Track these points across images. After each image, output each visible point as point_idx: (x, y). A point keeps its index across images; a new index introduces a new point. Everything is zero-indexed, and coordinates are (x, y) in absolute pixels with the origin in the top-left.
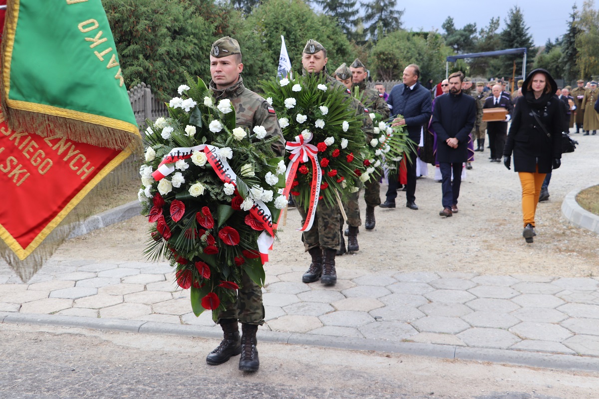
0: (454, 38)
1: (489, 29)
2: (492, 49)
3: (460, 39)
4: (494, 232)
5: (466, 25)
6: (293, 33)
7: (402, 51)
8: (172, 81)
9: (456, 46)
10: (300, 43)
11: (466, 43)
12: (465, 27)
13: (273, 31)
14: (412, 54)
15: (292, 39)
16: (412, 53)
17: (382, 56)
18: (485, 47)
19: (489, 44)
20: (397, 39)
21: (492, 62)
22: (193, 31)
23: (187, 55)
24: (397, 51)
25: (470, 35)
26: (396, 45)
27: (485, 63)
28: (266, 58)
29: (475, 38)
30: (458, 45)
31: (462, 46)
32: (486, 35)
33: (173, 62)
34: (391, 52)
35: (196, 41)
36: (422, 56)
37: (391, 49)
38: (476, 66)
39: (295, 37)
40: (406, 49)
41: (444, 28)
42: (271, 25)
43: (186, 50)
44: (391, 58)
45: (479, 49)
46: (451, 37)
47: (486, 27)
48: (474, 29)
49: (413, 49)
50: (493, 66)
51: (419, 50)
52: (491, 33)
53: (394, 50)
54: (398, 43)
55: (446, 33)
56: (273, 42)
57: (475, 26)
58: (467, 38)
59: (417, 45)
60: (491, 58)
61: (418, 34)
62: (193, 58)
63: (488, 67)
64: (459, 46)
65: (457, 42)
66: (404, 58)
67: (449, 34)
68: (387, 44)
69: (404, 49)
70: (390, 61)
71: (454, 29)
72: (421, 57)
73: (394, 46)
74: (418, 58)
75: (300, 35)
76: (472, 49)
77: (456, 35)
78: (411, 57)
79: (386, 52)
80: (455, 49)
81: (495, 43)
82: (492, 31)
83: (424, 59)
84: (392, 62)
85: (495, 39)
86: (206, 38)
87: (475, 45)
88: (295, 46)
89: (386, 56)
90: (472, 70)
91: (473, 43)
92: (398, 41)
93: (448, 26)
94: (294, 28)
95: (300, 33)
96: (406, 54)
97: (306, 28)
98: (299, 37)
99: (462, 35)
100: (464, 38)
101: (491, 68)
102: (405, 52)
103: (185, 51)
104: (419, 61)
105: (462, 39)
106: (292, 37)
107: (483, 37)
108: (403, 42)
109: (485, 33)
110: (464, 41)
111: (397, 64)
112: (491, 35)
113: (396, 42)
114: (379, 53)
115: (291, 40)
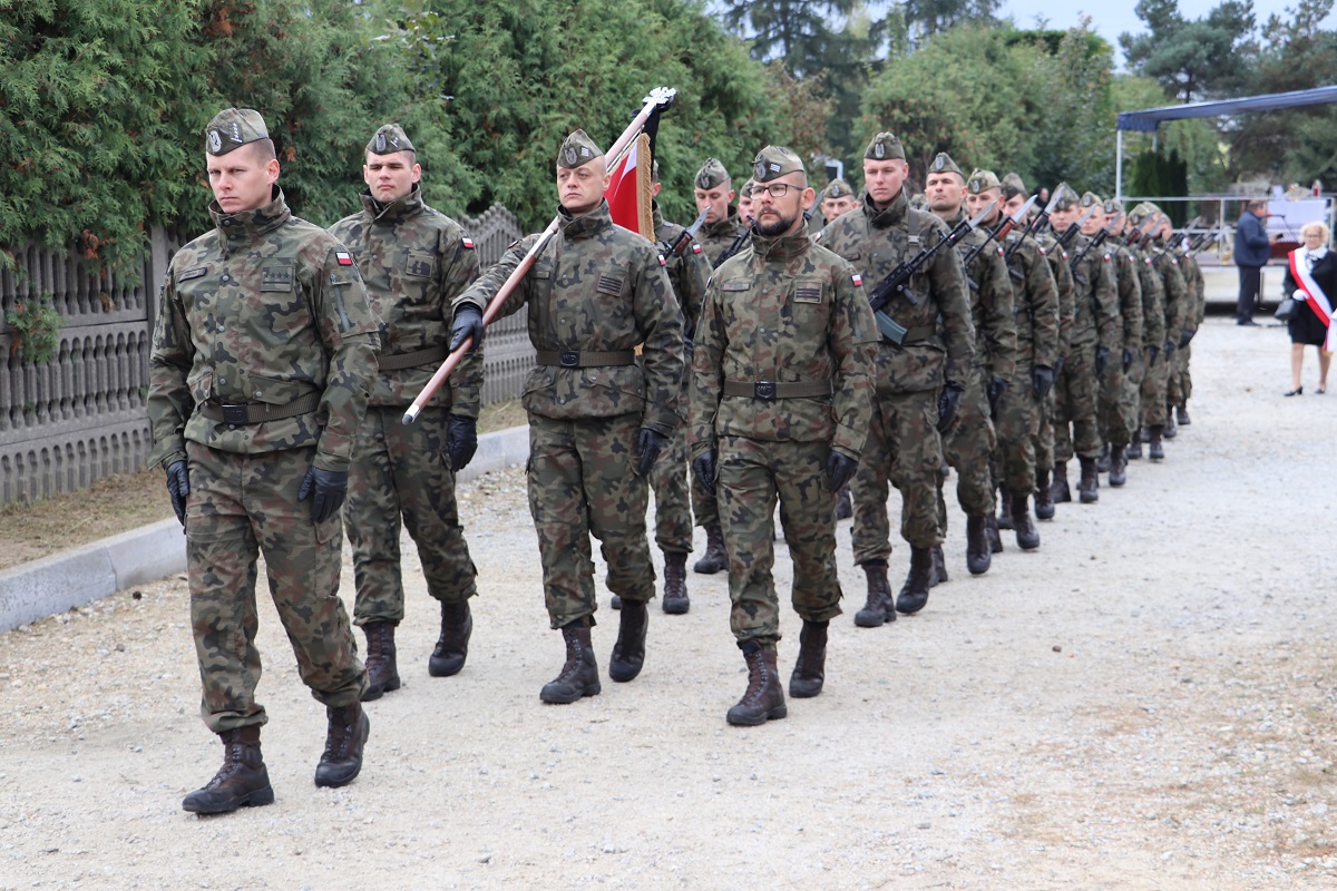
0: (1178, 48)
1: (1298, 18)
2: (1306, 83)
3: (1196, 51)
4: (1076, 762)
5: (1217, 6)
6: (535, 36)
7: (969, 96)
8: (17, 199)
9: (1183, 77)
10: (561, 69)
11: (1217, 64)
12: (1215, 12)
13: (463, 29)
14: (1001, 106)
15: (533, 55)
16: (1002, 100)
17: (896, 113)
18: (1283, 79)
19: (1297, 67)
20: (954, 56)
21: (1308, 127)
22: (105, 23)
23: (81, 107)
24: (949, 94)
25: (1233, 36)
26: (947, 76)
27: (1283, 132)
28: (423, 124)
29: (1251, 48)
30: (1189, 72)
31: (1202, 76)
32: (1285, 38)
33: (24, 130)
34: (929, 98)
35: (116, 59)
36: (1040, 111)
37: (929, 90)
38: (1252, 144)
39: (545, 50)
40: (983, 89)
41: (1142, 17)
42: (460, 11)
43: (77, 89)
44: (926, 120)
45: (1263, 84)
46: (1166, 47)
47: (1287, 9)
48: (1245, 17)
49: (1007, 89)
50: (1308, 142)
51: (1027, 93)
52: (1303, 31)
53: (938, 92)
54: (953, 71)
55: (1150, 33)
56: (464, 65)
57: (1249, 8)
58: (1220, 48)
59: (1020, 77)
60: (1304, 115)
61: (1031, 38)
62: (108, 120)
63: (1295, 145)
64: (1194, 78)
65: (1184, 62)
66: (973, 118)
67: (1158, 38)
68: (917, 73)
69: (976, 90)
70: (925, 130)
71: (1179, 20)
72: (1035, 116)
73: (941, 79)
74: (1023, 118)
75: (561, 45)
76: (1237, 85)
77: (1183, 40)
78: (999, 116)
79: (912, 101)
80: (1178, 86)
81: (1319, 65)
82: (1306, 25)
83: (1046, 120)
84: (932, 134)
85: (1319, 49)
86: (159, 47)
87: (1250, 73)
88: (544, 80)
89: (911, 114)
90: (1238, 155)
91: (1243, 66)
92: (957, 61)
93: (1156, 11)
94: (540, 18)
95: (560, 37)
96: (982, 104)
97: (585, 18)
98: (556, 50)
99: (1204, 40)
100: (1210, 46)
101: (1306, 151)
102: (978, 100)
103: (68, 94)
104: (1028, 130)
105: (1204, 52)
106: (532, 50)
107: (1275, 43)
108: (972, 65)
109: (1284, 29)
110: (1209, 58)
111: (950, 139)
112: (1306, 38)
113: (947, 66)
114: (886, 103)
115: (529, 61)
